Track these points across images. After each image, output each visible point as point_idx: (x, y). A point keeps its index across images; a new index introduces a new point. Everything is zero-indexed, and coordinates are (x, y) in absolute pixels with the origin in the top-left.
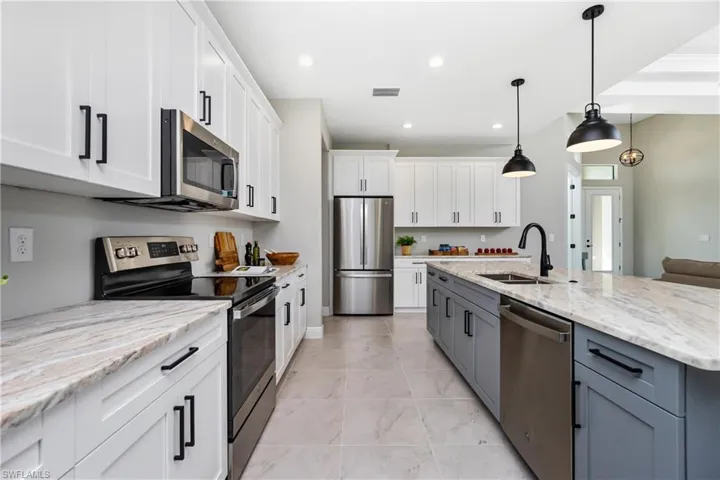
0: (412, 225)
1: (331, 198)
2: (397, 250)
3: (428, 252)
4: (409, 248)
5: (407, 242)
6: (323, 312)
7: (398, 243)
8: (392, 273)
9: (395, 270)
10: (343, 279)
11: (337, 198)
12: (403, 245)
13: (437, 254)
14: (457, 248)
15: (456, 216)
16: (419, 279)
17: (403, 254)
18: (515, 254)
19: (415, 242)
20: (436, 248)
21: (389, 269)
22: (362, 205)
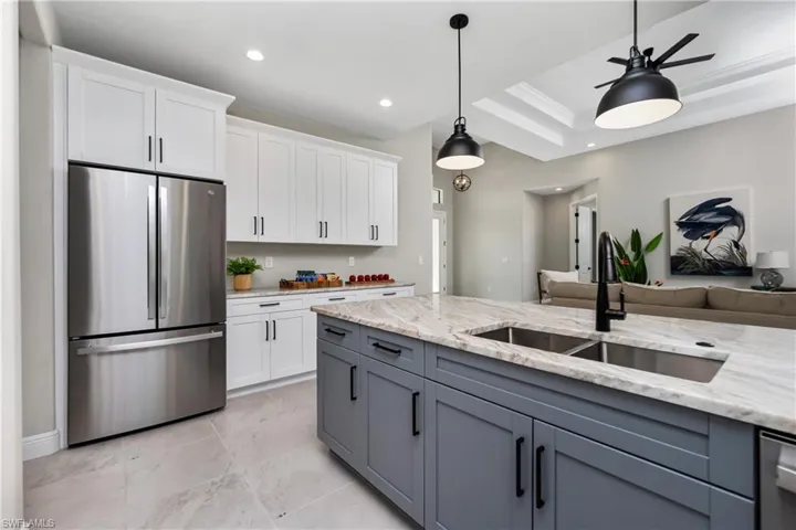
0: (255, 239)
2: (229, 281)
3: (278, 285)
4: (246, 280)
5: (246, 269)
7: (230, 270)
8: (224, 329)
9: (228, 323)
10: (94, 360)
11: (76, 166)
12: (236, 274)
13: (297, 288)
14: (325, 276)
15: (323, 228)
16: (271, 331)
17: (237, 290)
18: (393, 281)
19: (258, 267)
20: (292, 277)
21: (217, 321)
22: (152, 190)
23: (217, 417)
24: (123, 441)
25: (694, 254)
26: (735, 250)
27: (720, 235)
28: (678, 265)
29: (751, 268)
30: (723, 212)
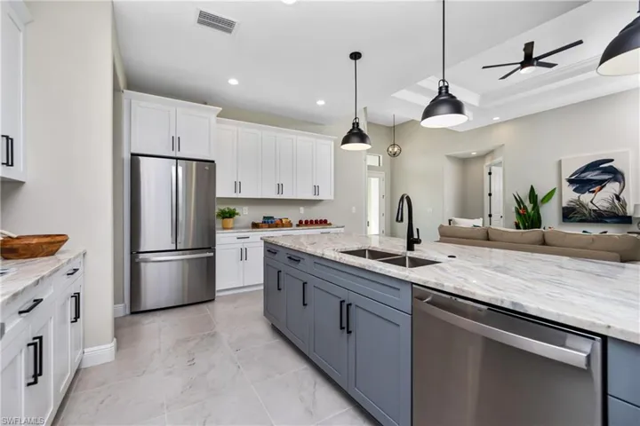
0: (234, 196)
1: (127, 157)
2: (219, 223)
3: (250, 225)
4: (230, 222)
5: (230, 215)
6: (115, 311)
7: (219, 215)
8: (214, 252)
9: (217, 247)
10: (142, 265)
11: (134, 156)
12: (223, 218)
13: (262, 227)
14: (281, 220)
15: (280, 188)
16: (243, 255)
17: (224, 228)
18: (330, 224)
19: (237, 214)
20: (260, 220)
21: (210, 246)
22: (174, 168)
23: (210, 305)
24: (158, 313)
25: (582, 205)
26: (616, 201)
27: (604, 190)
28: (569, 214)
29: (630, 217)
30: (605, 171)
